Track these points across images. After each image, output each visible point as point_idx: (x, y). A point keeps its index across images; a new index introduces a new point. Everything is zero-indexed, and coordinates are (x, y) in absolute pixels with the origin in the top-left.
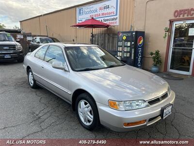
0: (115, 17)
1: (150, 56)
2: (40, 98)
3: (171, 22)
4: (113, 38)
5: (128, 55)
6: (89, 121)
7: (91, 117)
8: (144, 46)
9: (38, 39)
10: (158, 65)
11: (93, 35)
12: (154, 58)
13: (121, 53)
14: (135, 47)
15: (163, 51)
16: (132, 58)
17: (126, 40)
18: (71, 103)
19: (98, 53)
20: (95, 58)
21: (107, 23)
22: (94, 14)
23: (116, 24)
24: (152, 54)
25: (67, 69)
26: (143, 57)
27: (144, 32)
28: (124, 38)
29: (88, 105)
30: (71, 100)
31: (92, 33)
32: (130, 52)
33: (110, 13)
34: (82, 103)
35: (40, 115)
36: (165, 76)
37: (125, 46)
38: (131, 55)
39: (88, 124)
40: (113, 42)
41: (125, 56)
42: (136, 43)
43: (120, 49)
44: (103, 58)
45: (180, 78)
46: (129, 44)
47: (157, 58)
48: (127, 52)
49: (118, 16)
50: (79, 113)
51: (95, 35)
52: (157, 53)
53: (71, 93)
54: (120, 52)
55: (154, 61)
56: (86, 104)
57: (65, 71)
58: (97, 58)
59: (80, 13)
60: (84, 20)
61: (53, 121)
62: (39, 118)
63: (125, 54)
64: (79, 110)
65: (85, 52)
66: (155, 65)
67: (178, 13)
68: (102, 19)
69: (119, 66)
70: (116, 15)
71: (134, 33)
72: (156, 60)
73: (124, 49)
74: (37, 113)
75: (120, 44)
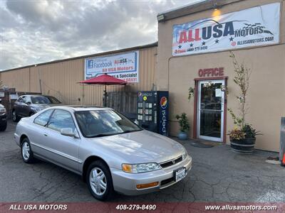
0: (134, 73)
1: (176, 120)
2: (39, 174)
3: (197, 81)
4: (132, 97)
5: (150, 119)
6: (102, 191)
7: (104, 186)
8: (168, 108)
9: (28, 98)
10: (186, 130)
11: (106, 93)
12: (181, 122)
13: (141, 117)
14: (158, 109)
15: (190, 113)
16: (156, 122)
17: (148, 101)
18: (81, 174)
19: (114, 117)
20: (110, 125)
21: (125, 79)
22: (107, 68)
23: (135, 81)
24: (178, 117)
25: (77, 135)
26: (168, 121)
27: (168, 92)
28: (145, 98)
29: (102, 172)
30: (81, 170)
31: (105, 91)
32: (153, 115)
33: (127, 68)
34: (95, 172)
35: (43, 191)
36: (194, 144)
37: (146, 108)
38: (153, 118)
39: (101, 194)
40: (132, 103)
41: (147, 119)
42: (159, 104)
43: (141, 111)
44: (119, 123)
45: (211, 145)
46: (150, 106)
47: (185, 122)
48: (149, 115)
49: (137, 72)
50: (91, 183)
51: (110, 93)
52: (184, 116)
53: (81, 161)
54: (140, 114)
55: (181, 125)
56: (98, 172)
57: (75, 137)
58: (111, 122)
59: (89, 65)
60: (94, 75)
61: (60, 195)
62: (43, 193)
63: (147, 117)
64: (91, 179)
65: (96, 115)
66: (182, 131)
67: (203, 72)
68: (119, 74)
69: (136, 131)
70: (135, 71)
71: (156, 94)
72: (183, 125)
73: (145, 112)
74: (39, 189)
75: (140, 105)
